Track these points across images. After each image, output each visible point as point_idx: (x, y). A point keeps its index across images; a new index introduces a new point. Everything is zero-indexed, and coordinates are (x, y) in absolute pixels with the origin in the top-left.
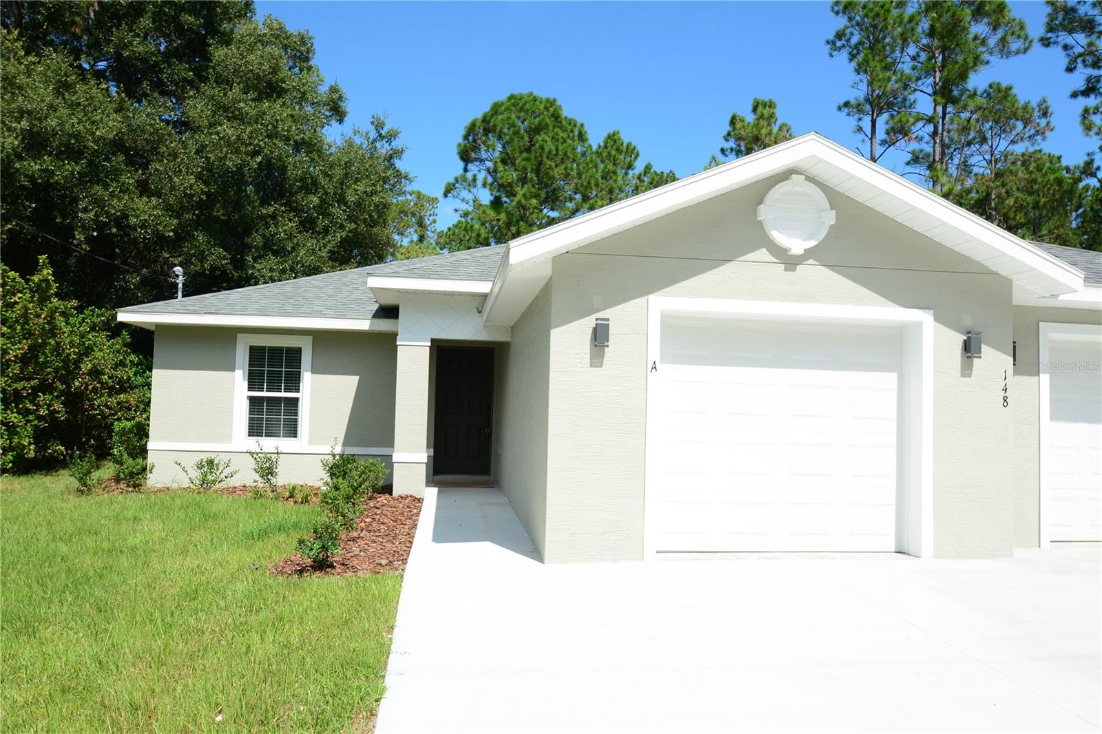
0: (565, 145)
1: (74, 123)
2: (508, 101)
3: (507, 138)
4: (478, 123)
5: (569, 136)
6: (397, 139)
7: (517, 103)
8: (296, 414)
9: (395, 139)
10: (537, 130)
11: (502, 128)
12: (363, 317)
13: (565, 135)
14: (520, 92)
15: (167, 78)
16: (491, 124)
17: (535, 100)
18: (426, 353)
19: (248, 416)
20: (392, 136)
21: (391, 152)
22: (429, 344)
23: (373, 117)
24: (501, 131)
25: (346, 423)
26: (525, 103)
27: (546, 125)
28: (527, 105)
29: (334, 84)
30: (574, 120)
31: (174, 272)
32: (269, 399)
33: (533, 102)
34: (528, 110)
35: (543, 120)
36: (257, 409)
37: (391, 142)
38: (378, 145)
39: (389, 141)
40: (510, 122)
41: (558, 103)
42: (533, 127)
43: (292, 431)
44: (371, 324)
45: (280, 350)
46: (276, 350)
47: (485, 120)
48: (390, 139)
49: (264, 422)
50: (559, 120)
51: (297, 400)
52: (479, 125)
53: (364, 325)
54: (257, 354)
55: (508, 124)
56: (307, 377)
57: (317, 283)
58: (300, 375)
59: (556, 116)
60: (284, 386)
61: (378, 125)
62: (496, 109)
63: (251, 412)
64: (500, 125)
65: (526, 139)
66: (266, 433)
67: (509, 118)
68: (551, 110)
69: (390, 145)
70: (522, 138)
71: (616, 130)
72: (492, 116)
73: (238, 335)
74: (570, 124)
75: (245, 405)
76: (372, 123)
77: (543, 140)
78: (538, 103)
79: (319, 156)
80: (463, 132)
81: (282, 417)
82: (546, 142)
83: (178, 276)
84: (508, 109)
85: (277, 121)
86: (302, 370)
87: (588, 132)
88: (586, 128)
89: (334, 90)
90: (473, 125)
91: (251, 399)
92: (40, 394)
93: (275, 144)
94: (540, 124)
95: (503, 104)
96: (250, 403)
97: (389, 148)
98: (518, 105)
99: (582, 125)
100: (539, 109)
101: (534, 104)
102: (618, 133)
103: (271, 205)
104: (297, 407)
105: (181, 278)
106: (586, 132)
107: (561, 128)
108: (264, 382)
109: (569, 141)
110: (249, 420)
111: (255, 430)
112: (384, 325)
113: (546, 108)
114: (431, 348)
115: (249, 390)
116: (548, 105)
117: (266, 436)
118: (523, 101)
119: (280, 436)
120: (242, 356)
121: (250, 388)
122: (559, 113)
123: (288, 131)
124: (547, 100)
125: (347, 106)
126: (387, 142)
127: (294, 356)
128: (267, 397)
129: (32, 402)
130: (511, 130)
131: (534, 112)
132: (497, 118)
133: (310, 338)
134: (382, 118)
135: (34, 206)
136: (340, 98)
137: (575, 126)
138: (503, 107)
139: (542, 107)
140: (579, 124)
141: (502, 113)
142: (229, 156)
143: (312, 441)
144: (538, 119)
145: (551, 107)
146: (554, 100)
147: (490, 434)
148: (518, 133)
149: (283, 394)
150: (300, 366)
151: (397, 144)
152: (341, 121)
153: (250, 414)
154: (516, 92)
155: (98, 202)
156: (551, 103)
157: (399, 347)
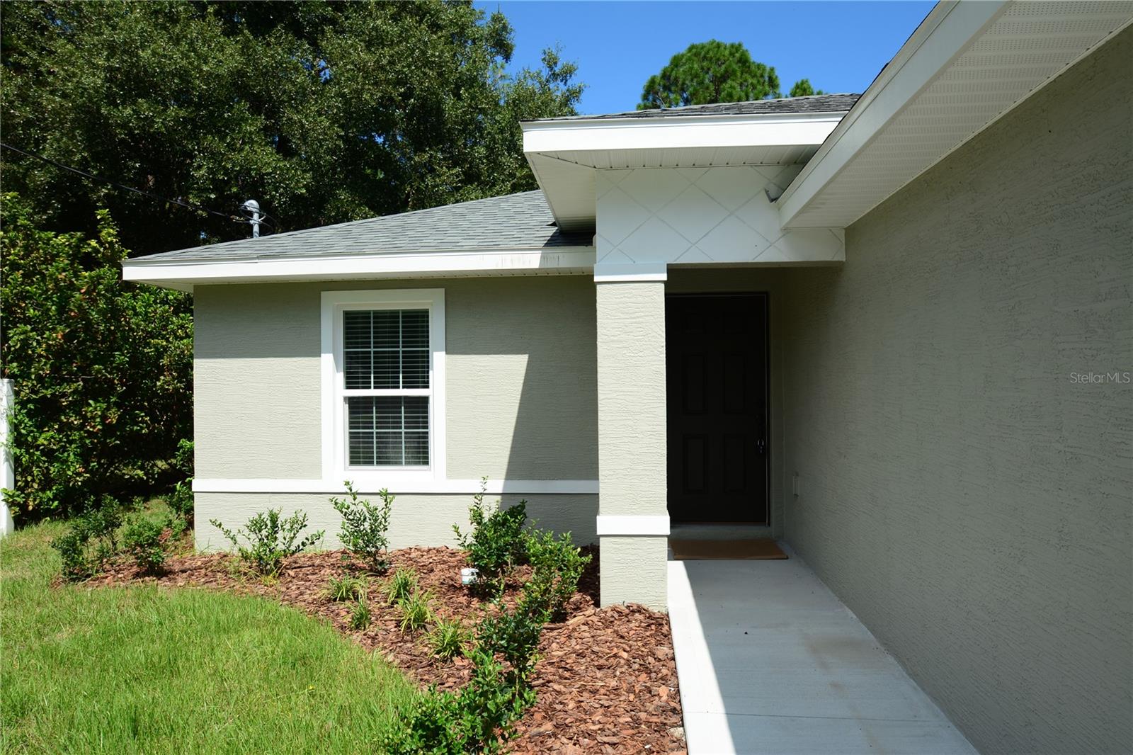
0: (755, 91)
1: (178, 58)
2: (688, 53)
3: (691, 89)
4: (658, 80)
5: (759, 82)
6: (573, 76)
7: (697, 52)
8: (425, 424)
9: (571, 76)
10: (724, 78)
11: (684, 80)
12: (526, 247)
13: (755, 81)
14: (701, 42)
15: (303, 17)
16: (672, 78)
17: (719, 46)
18: (657, 296)
19: (347, 430)
20: (566, 74)
21: (567, 93)
22: (664, 277)
23: (545, 53)
24: (683, 84)
25: (510, 439)
26: (708, 52)
27: (733, 71)
28: (711, 53)
29: (496, 13)
30: (763, 65)
31: (245, 207)
32: (379, 399)
33: (716, 49)
34: (711, 58)
35: (730, 66)
36: (363, 418)
37: (566, 81)
38: (552, 85)
39: (565, 80)
40: (693, 72)
41: (745, 47)
42: (719, 75)
43: (420, 454)
44: (543, 258)
45: (393, 315)
46: (385, 317)
47: (665, 76)
48: (566, 76)
49: (375, 440)
50: (747, 64)
51: (425, 400)
52: (658, 81)
53: (530, 261)
54: (355, 325)
55: (691, 74)
56: (439, 361)
57: (458, 211)
58: (428, 357)
59: (744, 61)
60: (403, 377)
61: (551, 62)
62: (676, 62)
63: (353, 424)
64: (681, 77)
65: (712, 88)
66: (378, 458)
67: (691, 68)
68: (737, 55)
69: (565, 84)
70: (707, 88)
71: (805, 79)
72: (673, 70)
73: (322, 293)
74: (759, 69)
75: (342, 412)
76: (544, 59)
77: (731, 87)
78: (722, 48)
79: (482, 93)
80: (641, 91)
81: (403, 430)
82: (734, 88)
83: (251, 214)
84: (689, 59)
85: (425, 43)
86: (430, 349)
87: (779, 77)
88: (777, 72)
89: (496, 19)
90: (653, 81)
91: (353, 403)
92: (91, 402)
93: (425, 74)
94: (726, 71)
95: (683, 55)
96: (350, 408)
97: (565, 88)
98: (700, 54)
99: (772, 69)
100: (724, 56)
101: (717, 51)
102: (807, 81)
103: (425, 152)
104: (427, 412)
105: (256, 216)
106: (777, 77)
107: (750, 74)
108: (370, 374)
109: (759, 87)
110: (351, 438)
111: (360, 454)
112: (566, 259)
113: (732, 54)
114: (667, 284)
115: (348, 388)
116: (734, 50)
117: (378, 463)
118: (705, 49)
119: (400, 463)
120: (331, 330)
121: (350, 384)
122: (747, 58)
123: (440, 57)
124: (732, 46)
125: (515, 39)
126: (562, 81)
127: (416, 323)
128: (377, 398)
129: (78, 413)
130: (695, 80)
131: (718, 59)
132: (678, 70)
133: (440, 293)
134: (554, 52)
135: (137, 165)
136: (505, 28)
137: (764, 69)
138: (684, 59)
139: (727, 52)
140: (768, 69)
141: (684, 64)
142: (367, 87)
143: (451, 473)
144: (723, 67)
145: (737, 52)
146: (740, 45)
147: (767, 450)
148: (703, 83)
149: (401, 392)
150: (428, 342)
151: (574, 82)
152: (507, 57)
153: (351, 428)
154: (697, 42)
155: (214, 156)
156: (736, 48)
157: (599, 287)
